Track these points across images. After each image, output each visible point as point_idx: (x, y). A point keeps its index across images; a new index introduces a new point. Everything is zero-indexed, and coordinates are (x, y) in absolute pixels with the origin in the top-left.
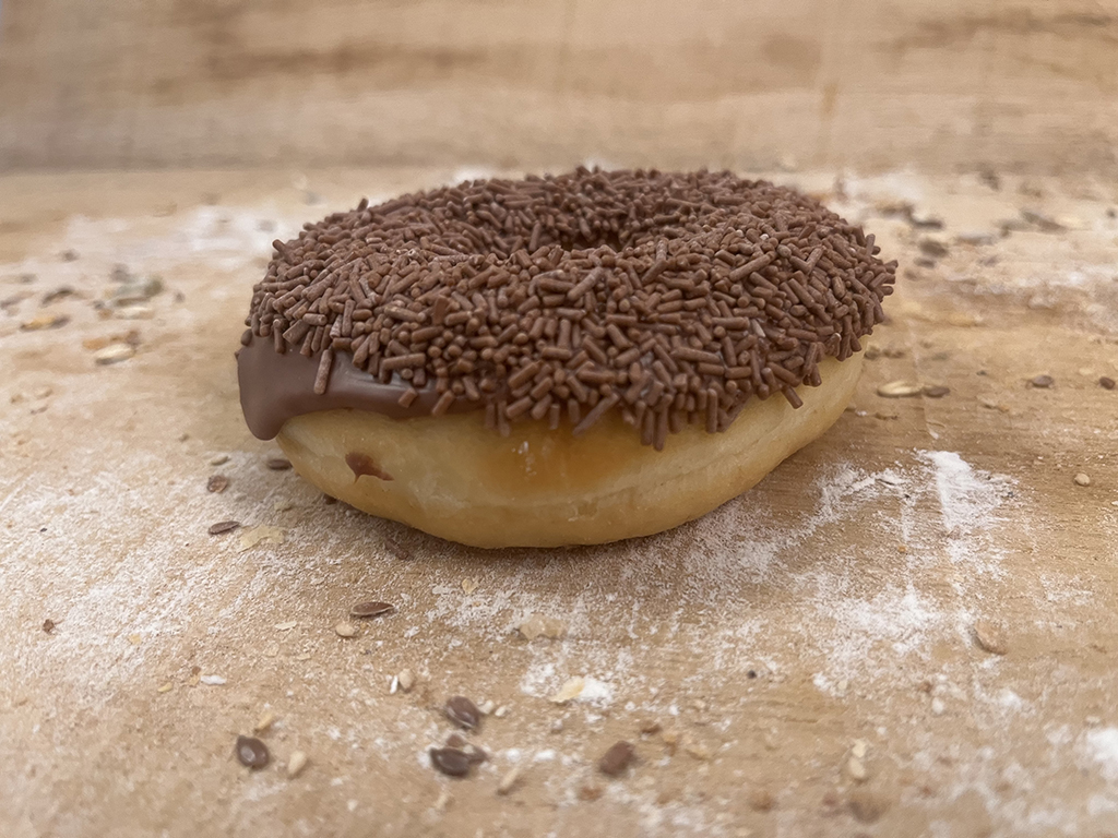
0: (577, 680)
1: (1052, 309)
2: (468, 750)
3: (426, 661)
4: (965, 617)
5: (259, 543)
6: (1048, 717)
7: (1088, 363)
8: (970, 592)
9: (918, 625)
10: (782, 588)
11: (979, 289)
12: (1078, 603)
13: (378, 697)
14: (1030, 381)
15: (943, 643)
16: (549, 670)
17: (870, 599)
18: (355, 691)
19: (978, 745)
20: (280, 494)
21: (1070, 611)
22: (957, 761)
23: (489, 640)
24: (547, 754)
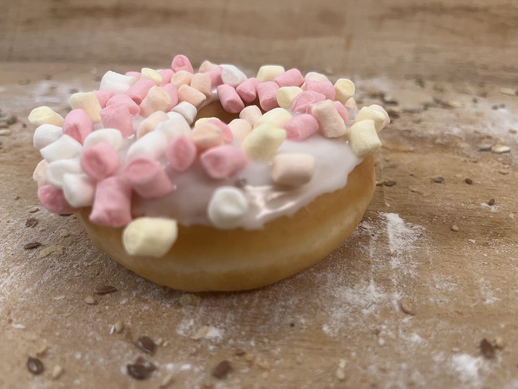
0: (205, 327)
1: (445, 145)
2: (146, 365)
3: (130, 317)
4: (397, 296)
5: (50, 254)
6: (434, 347)
7: (460, 172)
8: (400, 284)
9: (374, 300)
10: (310, 280)
11: (412, 135)
12: (450, 289)
13: (103, 336)
14: (433, 179)
15: (386, 309)
16: (192, 322)
17: (352, 287)
18: (91, 333)
19: (400, 361)
20: (64, 228)
21: (446, 294)
22: (389, 369)
23: (163, 306)
24: (186, 367)
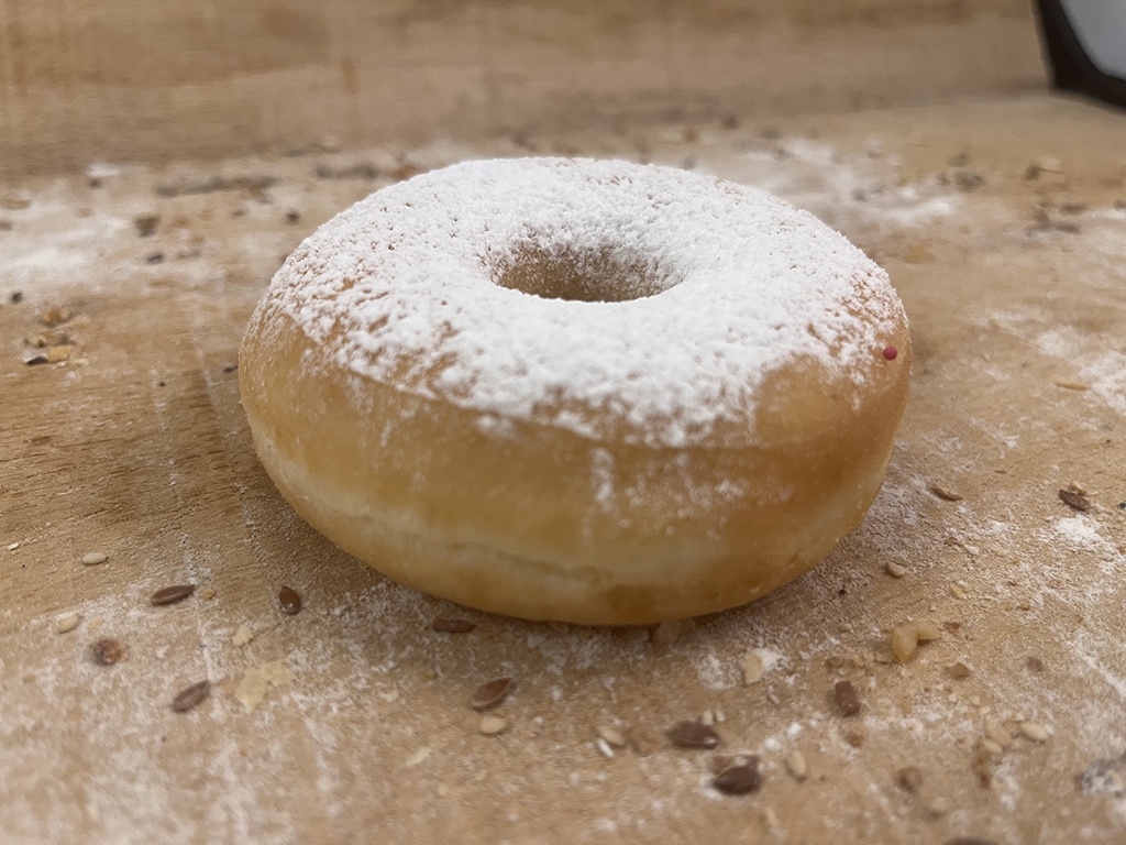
0: (747, 657)
4: (918, 483)
5: (267, 691)
6: (1027, 527)
12: (959, 447)
13: (602, 767)
15: (927, 506)
18: (575, 777)
19: (1016, 564)
21: (962, 455)
24: (795, 728)
